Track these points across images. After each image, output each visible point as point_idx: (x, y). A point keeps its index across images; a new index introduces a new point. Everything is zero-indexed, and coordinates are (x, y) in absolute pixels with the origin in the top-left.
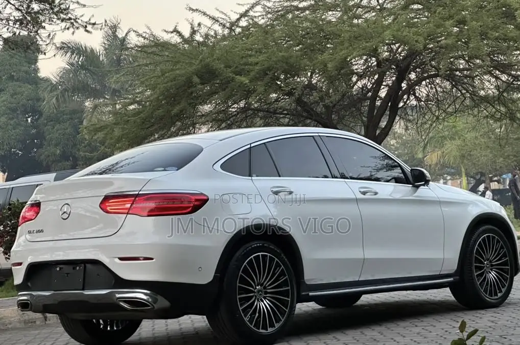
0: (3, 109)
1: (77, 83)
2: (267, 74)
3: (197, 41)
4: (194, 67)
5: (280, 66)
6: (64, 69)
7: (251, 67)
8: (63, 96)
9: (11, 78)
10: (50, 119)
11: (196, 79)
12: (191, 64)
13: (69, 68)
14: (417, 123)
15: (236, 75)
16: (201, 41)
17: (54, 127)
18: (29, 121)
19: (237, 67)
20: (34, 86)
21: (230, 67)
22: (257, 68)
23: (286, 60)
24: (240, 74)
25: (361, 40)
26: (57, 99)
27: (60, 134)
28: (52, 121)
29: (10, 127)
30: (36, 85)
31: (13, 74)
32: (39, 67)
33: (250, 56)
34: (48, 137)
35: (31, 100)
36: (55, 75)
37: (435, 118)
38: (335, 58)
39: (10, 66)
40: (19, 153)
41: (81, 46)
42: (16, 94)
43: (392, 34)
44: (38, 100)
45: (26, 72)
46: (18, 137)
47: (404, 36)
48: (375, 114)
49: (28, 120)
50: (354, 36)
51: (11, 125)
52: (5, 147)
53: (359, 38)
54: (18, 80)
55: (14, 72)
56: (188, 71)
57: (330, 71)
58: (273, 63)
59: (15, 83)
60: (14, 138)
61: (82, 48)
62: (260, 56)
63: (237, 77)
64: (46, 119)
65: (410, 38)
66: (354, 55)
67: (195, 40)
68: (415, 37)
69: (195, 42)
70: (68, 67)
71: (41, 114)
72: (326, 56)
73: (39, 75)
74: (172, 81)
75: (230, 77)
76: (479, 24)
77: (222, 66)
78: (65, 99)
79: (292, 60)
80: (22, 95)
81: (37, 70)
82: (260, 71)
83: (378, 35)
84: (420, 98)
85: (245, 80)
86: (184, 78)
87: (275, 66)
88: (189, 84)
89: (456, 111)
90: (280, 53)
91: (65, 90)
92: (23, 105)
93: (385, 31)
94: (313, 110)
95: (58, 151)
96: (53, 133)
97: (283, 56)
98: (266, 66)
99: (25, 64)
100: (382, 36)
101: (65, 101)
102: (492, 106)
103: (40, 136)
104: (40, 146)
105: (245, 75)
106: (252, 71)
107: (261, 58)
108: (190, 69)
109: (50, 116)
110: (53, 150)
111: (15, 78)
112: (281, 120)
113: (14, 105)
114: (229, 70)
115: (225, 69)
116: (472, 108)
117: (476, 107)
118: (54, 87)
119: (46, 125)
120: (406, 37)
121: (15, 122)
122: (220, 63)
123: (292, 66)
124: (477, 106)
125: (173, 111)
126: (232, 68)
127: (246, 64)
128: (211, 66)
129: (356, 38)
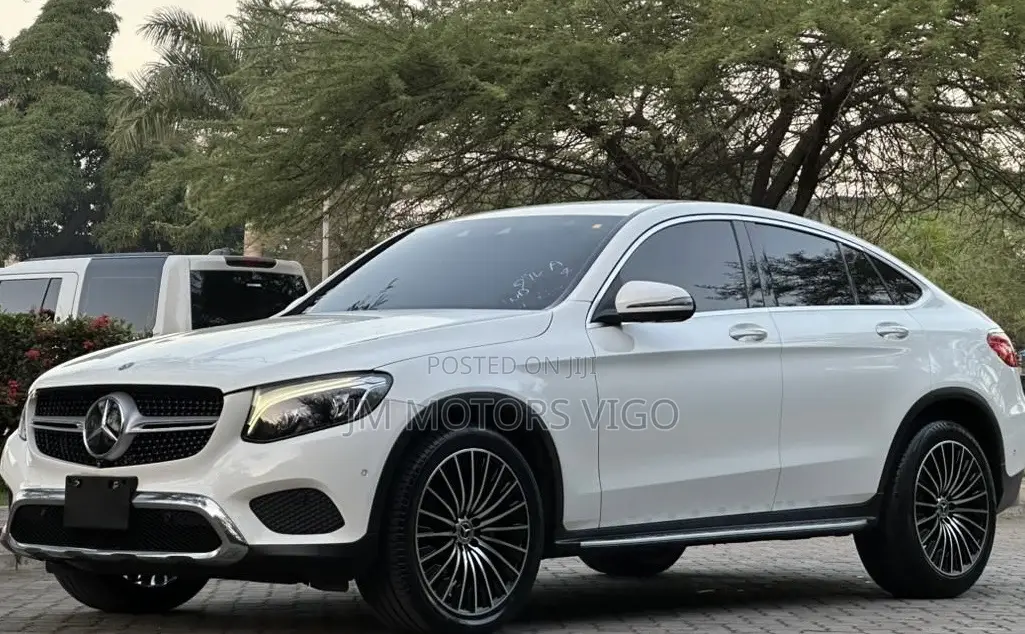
0: (29, 138)
1: (181, 97)
2: (547, 85)
3: (410, 7)
4: (396, 57)
5: (576, 70)
6: (158, 66)
7: (515, 68)
8: (152, 121)
9: (53, 76)
10: (123, 164)
11: (396, 82)
12: (390, 51)
13: (168, 65)
14: (855, 217)
15: (482, 80)
16: (418, 8)
17: (130, 182)
18: (83, 166)
19: (484, 65)
20: (96, 95)
21: (470, 63)
22: (528, 70)
23: (588, 57)
24: (491, 79)
25: (749, 27)
26: (138, 126)
27: (141, 196)
28: (127, 169)
29: (40, 175)
30: (101, 94)
31: (56, 68)
32: (111, 60)
33: (517, 44)
34: (117, 200)
35: (89, 123)
36: (139, 78)
37: (893, 209)
38: (692, 61)
39: (52, 52)
40: (57, 228)
41: (195, 23)
42: (57, 109)
43: (815, 18)
44: (103, 125)
45: (83, 69)
46: (54, 197)
47: (842, 25)
48: (768, 187)
49: (79, 164)
50: (736, 18)
51: (42, 170)
52: (28, 214)
53: (747, 23)
54: (64, 82)
55: (59, 65)
56: (380, 64)
57: (680, 87)
58: (562, 62)
59: (58, 86)
60: (46, 198)
61: (196, 28)
62: (536, 45)
63: (483, 83)
64: (117, 165)
65: (855, 29)
66: (732, 56)
67: (407, 6)
68: (863, 27)
69: (406, 9)
70: (164, 62)
71: (106, 154)
72: (673, 54)
73: (109, 74)
74: (346, 83)
75: (467, 83)
76: (1004, 10)
77: (455, 59)
78: (154, 127)
79: (601, 60)
80: (71, 112)
81: (104, 66)
82: (533, 76)
83: (786, 19)
84: (865, 166)
85: (500, 92)
86: (371, 78)
87: (566, 67)
88: (382, 91)
89: (939, 198)
90: (577, 42)
91: (158, 109)
92: (71, 133)
93: (803, 11)
94: (638, 168)
95: (135, 231)
96: (128, 193)
97: (584, 48)
98: (545, 67)
99: (81, 52)
100: (793, 20)
101: (153, 133)
102: (1016, 192)
103: (101, 196)
104: (99, 217)
105: (502, 82)
106: (516, 75)
107: (536, 49)
108: (387, 60)
109: (123, 159)
110: (123, 228)
111: (61, 76)
112: (573, 188)
113: (54, 131)
114: (468, 69)
115: (459, 66)
116: (972, 193)
117: (982, 193)
118: (136, 103)
119: (114, 176)
120: (846, 28)
121: (52, 165)
122: (451, 53)
123: (600, 70)
124: (983, 189)
125: (345, 147)
126: (475, 66)
127: (504, 60)
128: (430, 57)
129: (741, 22)
